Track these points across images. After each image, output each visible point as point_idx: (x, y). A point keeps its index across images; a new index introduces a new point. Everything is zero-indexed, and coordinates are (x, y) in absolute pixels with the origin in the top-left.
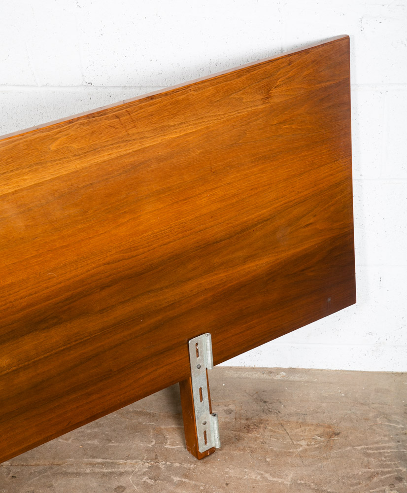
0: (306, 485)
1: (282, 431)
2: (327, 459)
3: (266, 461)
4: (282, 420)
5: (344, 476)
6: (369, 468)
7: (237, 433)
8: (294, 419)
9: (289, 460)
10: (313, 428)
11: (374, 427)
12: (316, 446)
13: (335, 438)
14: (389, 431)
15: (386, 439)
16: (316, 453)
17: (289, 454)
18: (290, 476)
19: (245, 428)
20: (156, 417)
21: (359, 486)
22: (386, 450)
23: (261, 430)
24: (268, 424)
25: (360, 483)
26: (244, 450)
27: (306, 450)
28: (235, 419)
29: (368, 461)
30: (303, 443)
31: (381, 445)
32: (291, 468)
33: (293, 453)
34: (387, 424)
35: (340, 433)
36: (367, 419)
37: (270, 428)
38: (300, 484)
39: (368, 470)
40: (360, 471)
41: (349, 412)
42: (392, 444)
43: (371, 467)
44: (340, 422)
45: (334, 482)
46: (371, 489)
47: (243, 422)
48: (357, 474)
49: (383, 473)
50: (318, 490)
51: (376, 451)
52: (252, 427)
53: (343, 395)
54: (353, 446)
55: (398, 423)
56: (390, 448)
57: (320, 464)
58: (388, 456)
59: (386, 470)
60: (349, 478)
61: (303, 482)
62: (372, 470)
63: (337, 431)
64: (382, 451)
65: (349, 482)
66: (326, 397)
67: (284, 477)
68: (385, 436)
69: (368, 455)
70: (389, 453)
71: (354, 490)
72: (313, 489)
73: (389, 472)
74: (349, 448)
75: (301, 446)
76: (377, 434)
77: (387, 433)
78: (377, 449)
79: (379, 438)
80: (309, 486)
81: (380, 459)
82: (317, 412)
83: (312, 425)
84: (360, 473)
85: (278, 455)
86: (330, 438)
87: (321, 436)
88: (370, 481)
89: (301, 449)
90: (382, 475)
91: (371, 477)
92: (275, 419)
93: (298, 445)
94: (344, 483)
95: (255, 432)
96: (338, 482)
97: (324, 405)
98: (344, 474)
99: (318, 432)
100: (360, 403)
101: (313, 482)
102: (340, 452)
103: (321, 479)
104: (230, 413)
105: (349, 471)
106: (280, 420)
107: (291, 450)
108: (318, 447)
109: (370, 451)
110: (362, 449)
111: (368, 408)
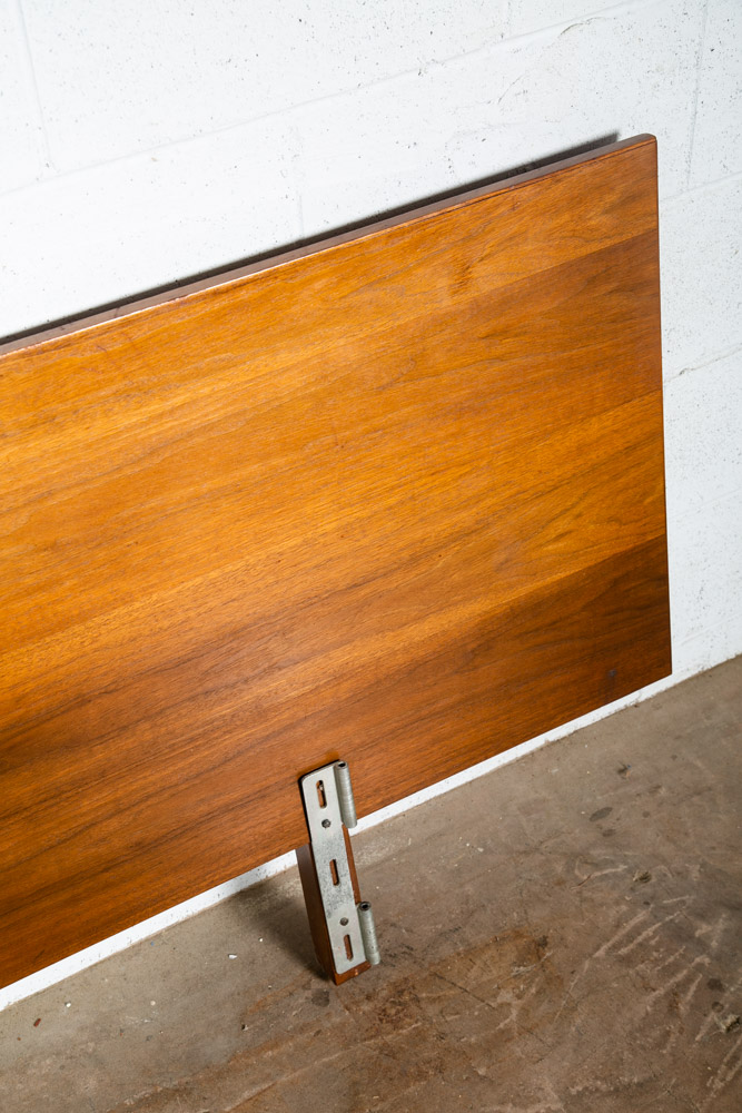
0: (591, 1092)
1: (450, 988)
2: (574, 1009)
3: (483, 1078)
4: (431, 964)
5: (631, 1033)
6: (654, 990)
7: (379, 1041)
8: (446, 950)
9: (517, 1050)
10: (492, 952)
11: (587, 894)
12: (533, 990)
13: (548, 954)
14: (613, 888)
15: (624, 908)
16: (544, 1007)
17: (505, 1036)
18: (548, 1086)
19: (381, 1020)
20: (195, 1093)
21: (672, 1039)
22: (644, 934)
23: (413, 1008)
24: (414, 988)
25: (668, 1033)
26: (421, 1075)
27: (525, 1012)
28: (347, 1008)
29: (638, 974)
30: (506, 996)
31: (628, 927)
32: (537, 1067)
33: (507, 1030)
34: (598, 874)
35: (545, 938)
36: (560, 883)
37: (424, 995)
38: (580, 1095)
39: (654, 994)
40: (646, 1004)
41: (522, 882)
42: (642, 915)
43: (652, 984)
44: (526, 913)
45: (627, 1055)
46: (694, 1036)
47: (366, 1007)
48: (647, 1014)
49: (683, 986)
50: (617, 1090)
51: (631, 946)
52: (393, 1011)
53: (481, 850)
54: (590, 955)
55: (613, 862)
56: (644, 925)
57: (574, 1029)
58: (659, 944)
59: (680, 976)
60: (641, 1030)
61: (580, 1089)
62: (661, 992)
63: (538, 936)
64: (640, 939)
65: (649, 1040)
66: (458, 870)
67: (540, 1094)
68: (617, 903)
69: (627, 961)
70: (653, 937)
71: (672, 1054)
72: (609, 1094)
73: (689, 980)
74: (587, 964)
75: (509, 1004)
76: (602, 905)
77: (615, 894)
78: (630, 937)
79: (613, 913)
80: (597, 1090)
81: (652, 958)
82: (472, 913)
83: (487, 945)
84: (649, 1008)
85: (489, 1051)
86: (540, 958)
87: (521, 962)
88: (678, 1016)
89: (514, 1013)
90: (685, 992)
91: (672, 1008)
92: (416, 968)
93: (501, 1005)
94: (643, 1047)
95: (408, 1020)
96: (633, 1051)
97: (469, 889)
98: (628, 1028)
99: (512, 957)
100: (521, 853)
101: (597, 1078)
102: (580, 979)
103: (602, 1061)
104: (328, 1001)
105: (628, 1015)
106: (427, 965)
107: (502, 1026)
108: (538, 992)
109: (623, 951)
110: (608, 952)
111: (543, 858)
